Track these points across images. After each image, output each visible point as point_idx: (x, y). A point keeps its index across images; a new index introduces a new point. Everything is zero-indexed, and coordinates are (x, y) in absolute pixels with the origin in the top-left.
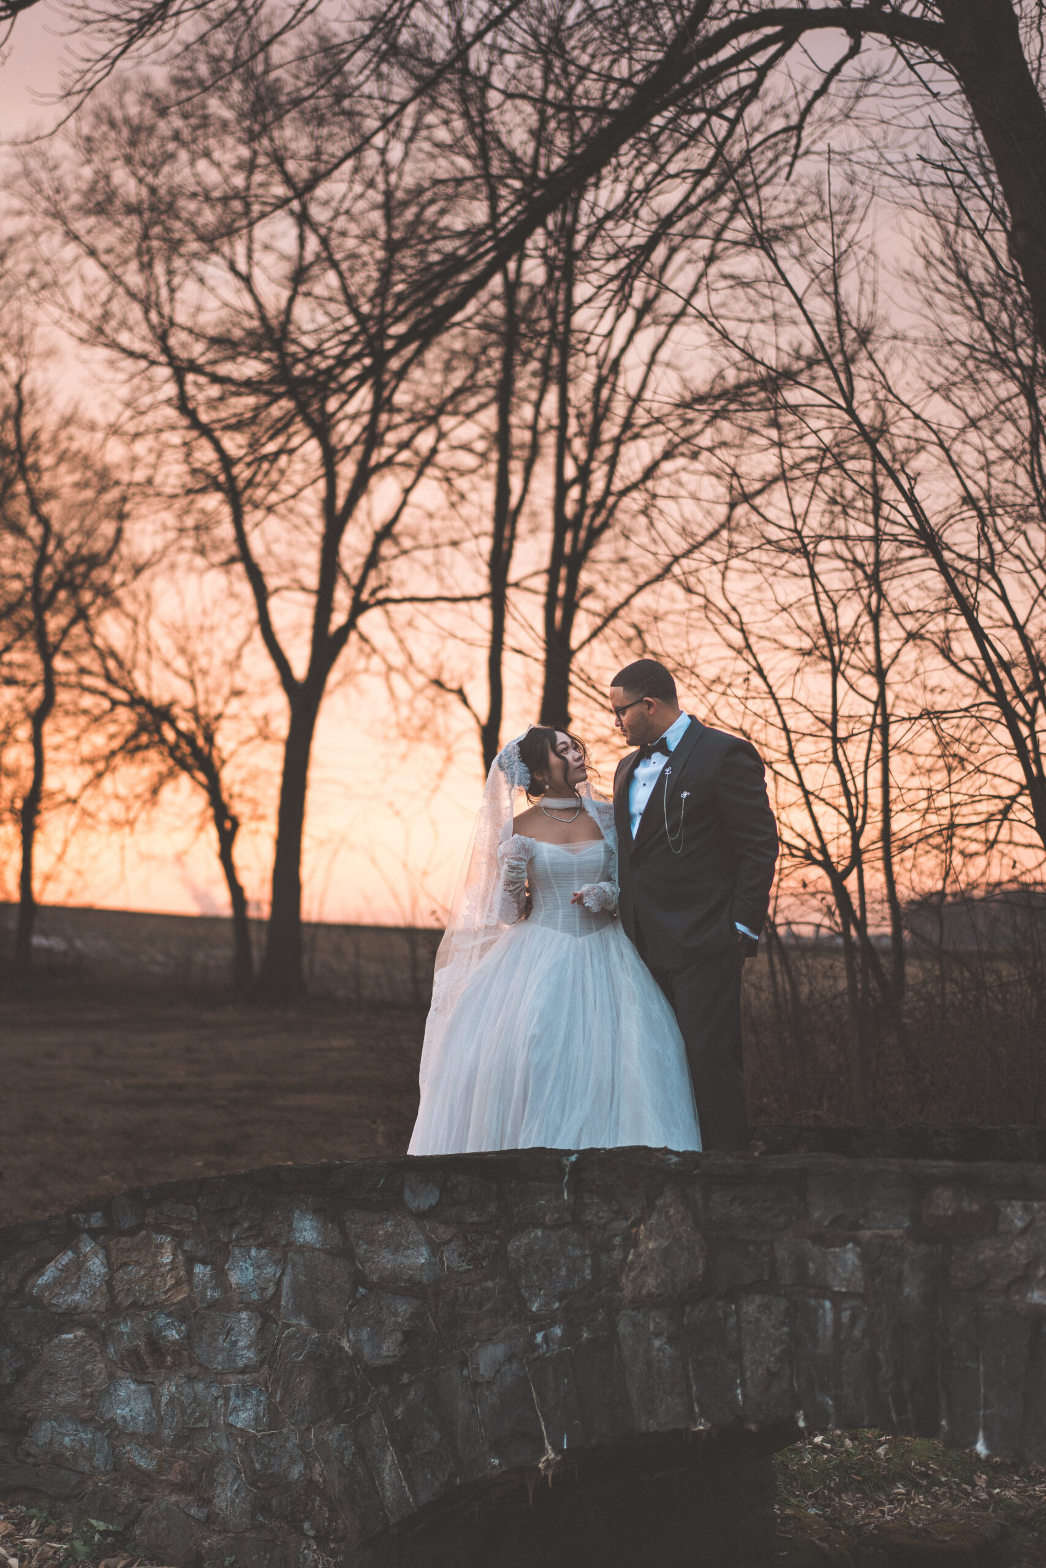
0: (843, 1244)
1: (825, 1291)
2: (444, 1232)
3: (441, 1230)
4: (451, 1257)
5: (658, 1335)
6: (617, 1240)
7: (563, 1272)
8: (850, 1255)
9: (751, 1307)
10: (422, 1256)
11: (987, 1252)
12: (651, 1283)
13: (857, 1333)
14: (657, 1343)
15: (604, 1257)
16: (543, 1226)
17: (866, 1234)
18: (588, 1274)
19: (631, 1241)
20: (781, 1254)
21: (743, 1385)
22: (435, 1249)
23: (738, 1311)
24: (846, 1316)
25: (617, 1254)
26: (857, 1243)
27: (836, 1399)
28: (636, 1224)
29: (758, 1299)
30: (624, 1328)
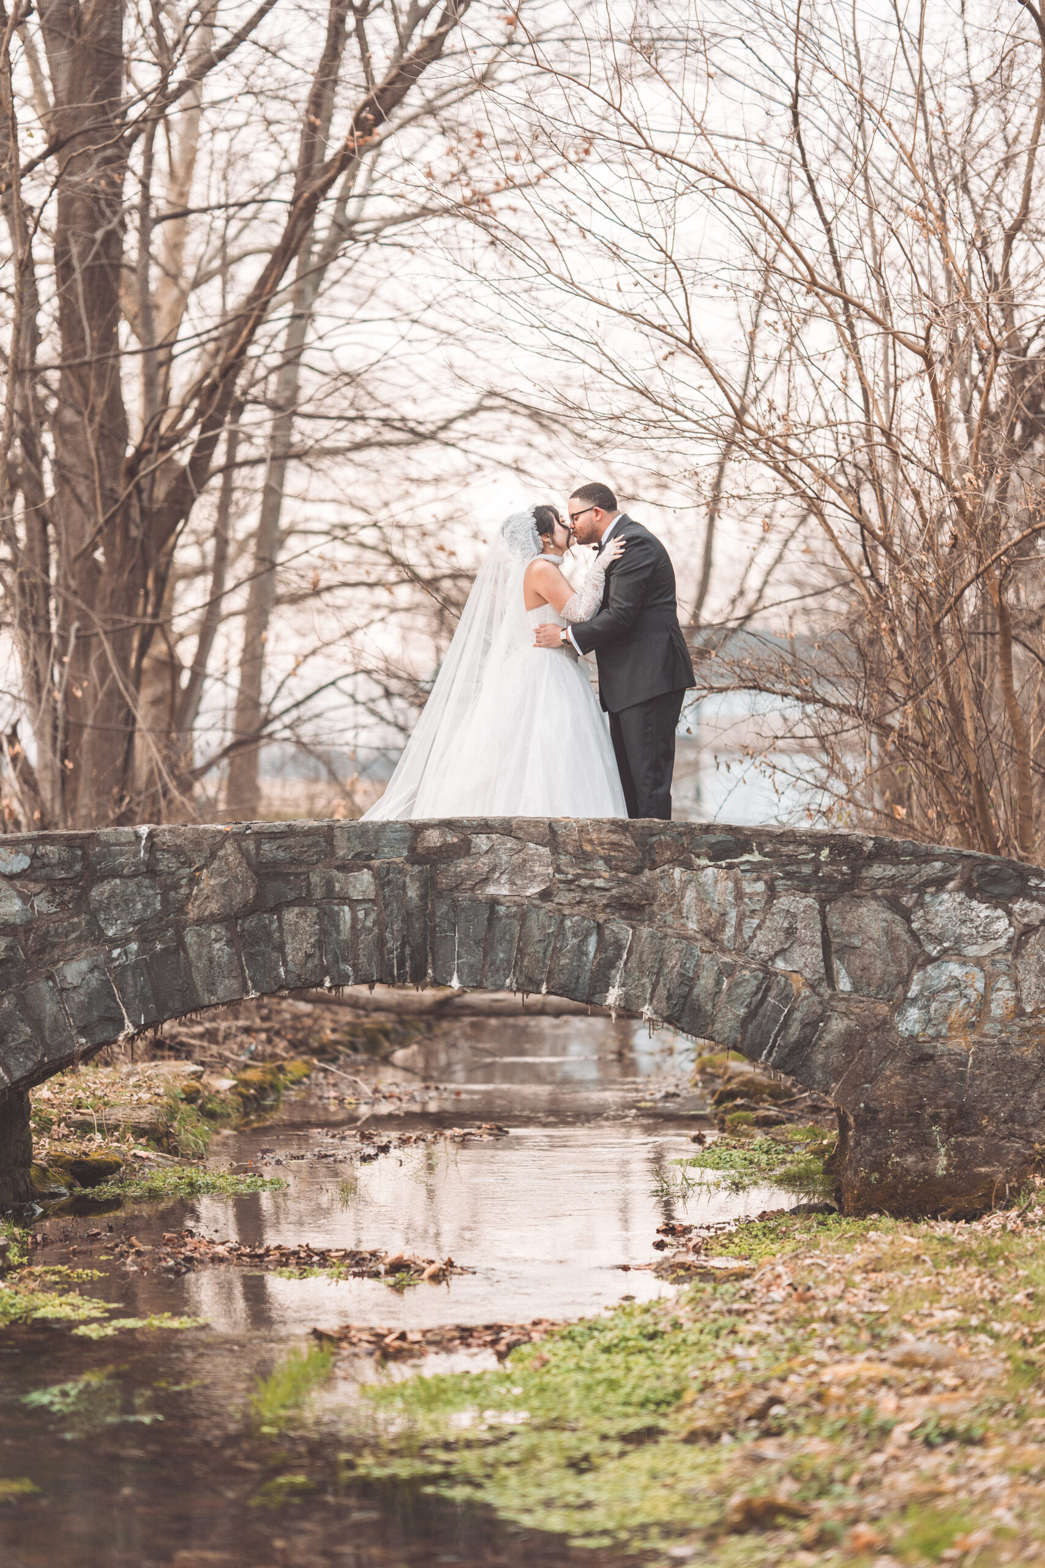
0: (360, 869)
1: (346, 900)
2: (33, 887)
3: (31, 885)
4: (41, 904)
5: (216, 941)
6: (184, 882)
7: (139, 906)
8: (366, 876)
9: (291, 915)
10: (16, 905)
11: (462, 865)
12: (213, 907)
13: (369, 924)
14: (217, 946)
15: (172, 894)
16: (121, 877)
17: (376, 863)
18: (158, 906)
19: (193, 881)
20: (315, 879)
21: (285, 964)
22: (26, 899)
23: (280, 919)
24: (361, 914)
25: (184, 891)
26: (370, 868)
27: (354, 966)
28: (199, 869)
29: (296, 910)
30: (190, 938)
